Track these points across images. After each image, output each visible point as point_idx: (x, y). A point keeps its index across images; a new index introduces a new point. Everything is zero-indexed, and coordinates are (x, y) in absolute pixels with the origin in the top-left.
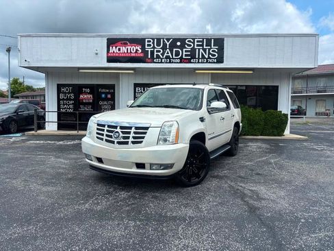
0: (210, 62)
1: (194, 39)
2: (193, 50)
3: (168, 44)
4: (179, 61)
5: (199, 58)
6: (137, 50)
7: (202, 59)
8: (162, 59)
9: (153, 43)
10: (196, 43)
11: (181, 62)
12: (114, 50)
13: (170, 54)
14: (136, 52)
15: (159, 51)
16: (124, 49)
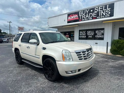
0: (106, 17)
1: (98, 7)
2: (98, 12)
3: (87, 12)
4: (91, 19)
5: (101, 16)
6: (76, 17)
7: (102, 16)
8: (85, 19)
9: (82, 13)
10: (99, 9)
11: (92, 19)
12: (69, 18)
13: (88, 16)
14: (76, 18)
15: (84, 16)
16: (72, 17)
